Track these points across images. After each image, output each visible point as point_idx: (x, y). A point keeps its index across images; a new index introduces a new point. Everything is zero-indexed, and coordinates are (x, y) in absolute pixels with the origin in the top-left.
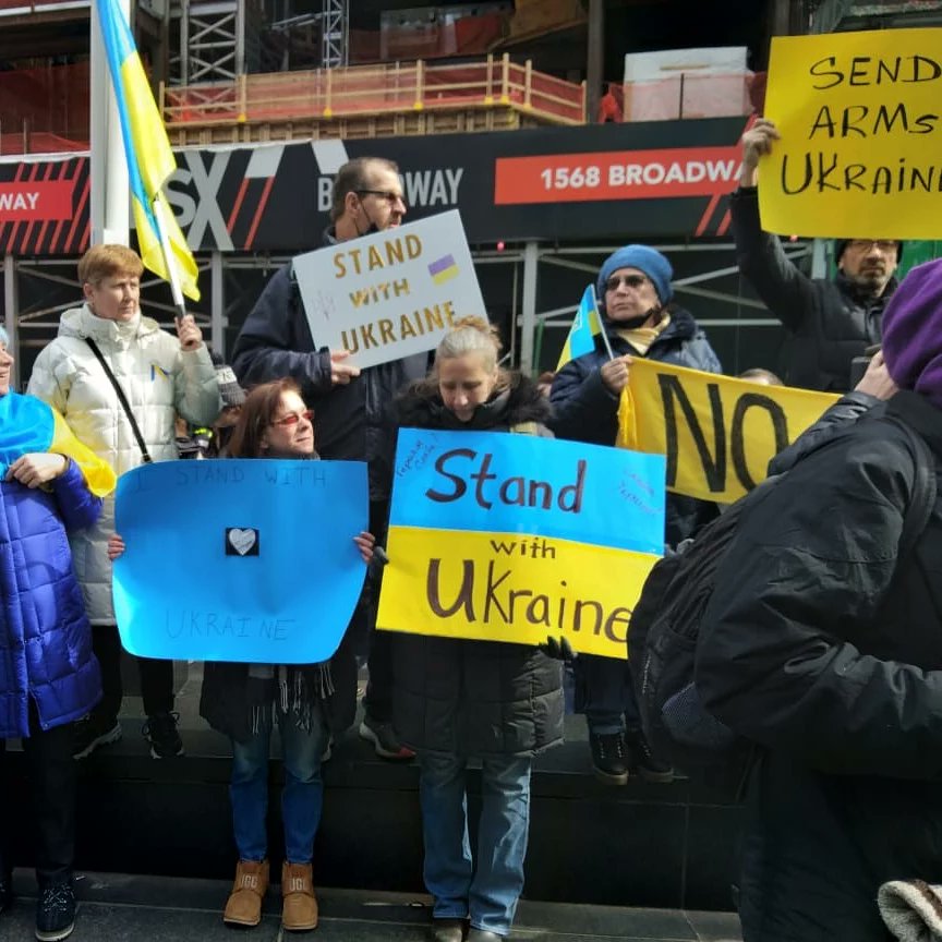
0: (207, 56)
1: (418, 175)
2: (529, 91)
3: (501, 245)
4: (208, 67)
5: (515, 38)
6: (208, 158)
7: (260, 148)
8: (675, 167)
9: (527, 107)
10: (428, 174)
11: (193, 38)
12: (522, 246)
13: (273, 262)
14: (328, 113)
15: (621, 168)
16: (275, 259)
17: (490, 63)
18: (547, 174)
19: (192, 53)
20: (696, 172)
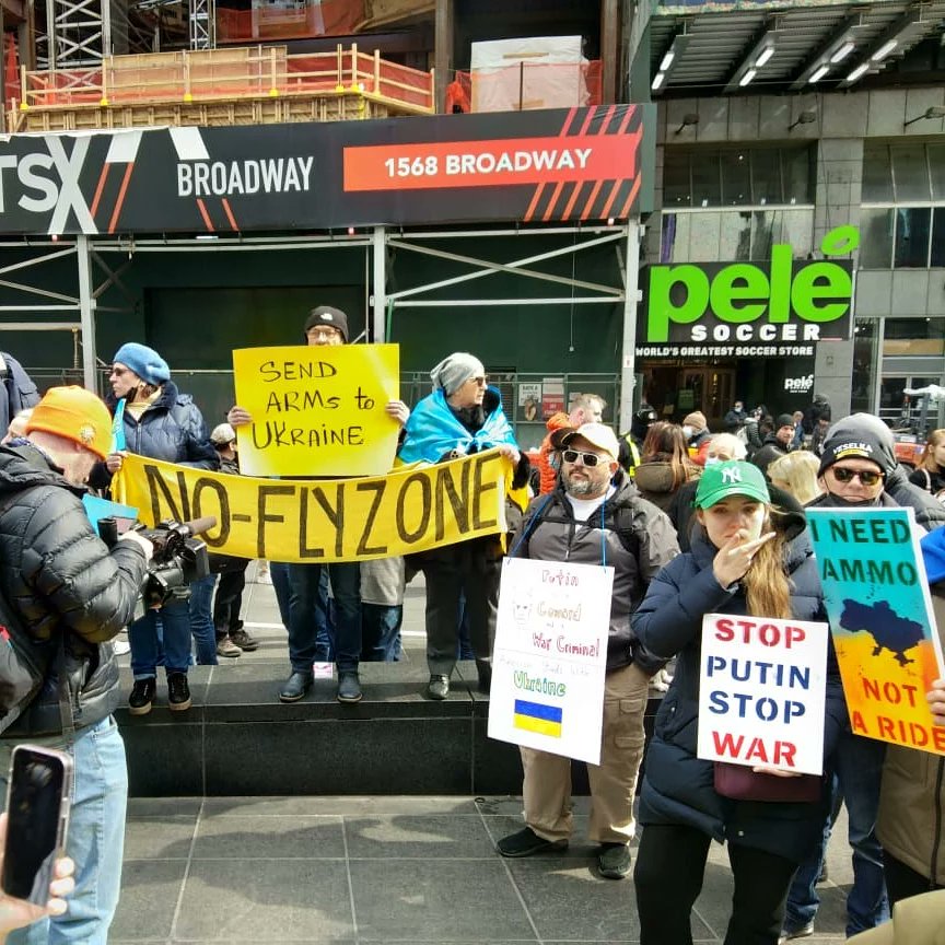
0: (74, 35)
1: (272, 162)
2: (379, 79)
3: (351, 231)
4: (76, 46)
5: (379, 20)
6: (68, 144)
7: (120, 134)
8: (505, 157)
9: (377, 95)
10: (281, 161)
11: (59, 18)
12: (371, 231)
13: (137, 246)
14: (188, 98)
15: (456, 158)
16: (139, 242)
17: (339, 53)
18: (390, 163)
19: (59, 32)
20: (523, 161)
